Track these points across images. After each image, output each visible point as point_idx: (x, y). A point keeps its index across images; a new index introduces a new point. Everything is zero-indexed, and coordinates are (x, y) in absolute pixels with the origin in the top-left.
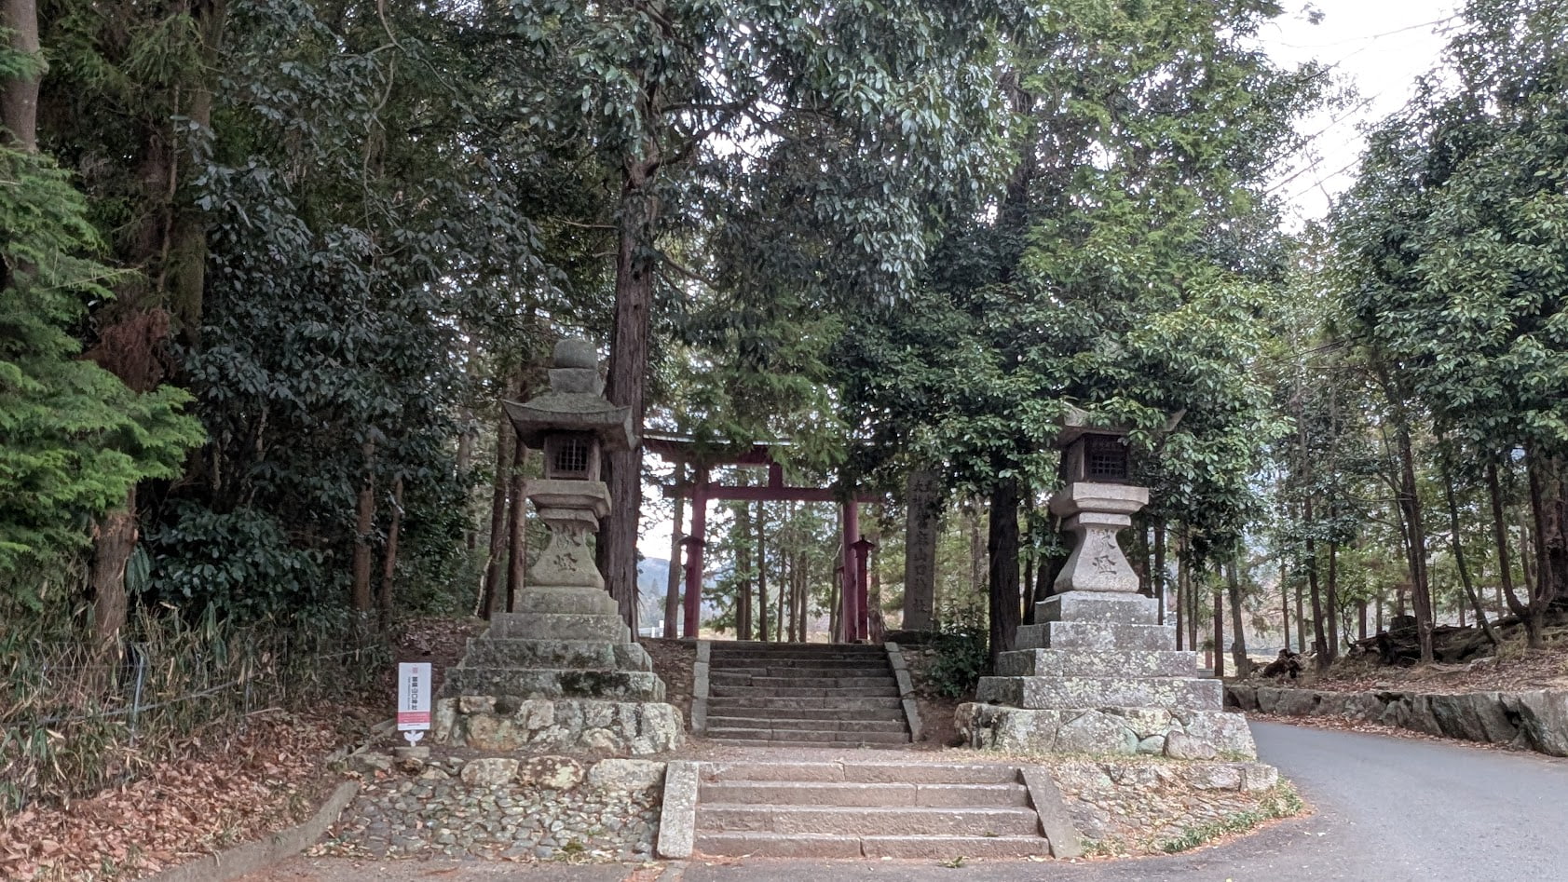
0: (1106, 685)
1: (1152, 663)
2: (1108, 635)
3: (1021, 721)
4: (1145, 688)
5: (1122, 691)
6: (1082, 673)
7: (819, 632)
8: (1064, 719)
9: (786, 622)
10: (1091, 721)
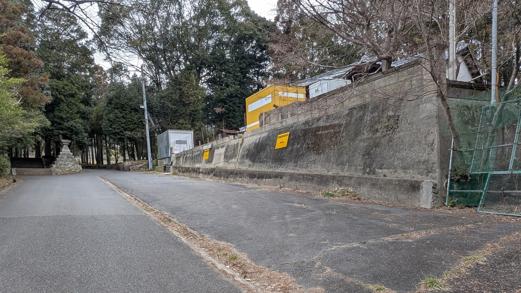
0: (65, 162)
1: (71, 160)
2: (66, 157)
3: (54, 166)
4: (70, 163)
5: (67, 163)
6: (62, 161)
7: (32, 155)
8: (60, 166)
9: (23, 153)
10: (63, 166)
